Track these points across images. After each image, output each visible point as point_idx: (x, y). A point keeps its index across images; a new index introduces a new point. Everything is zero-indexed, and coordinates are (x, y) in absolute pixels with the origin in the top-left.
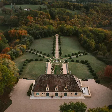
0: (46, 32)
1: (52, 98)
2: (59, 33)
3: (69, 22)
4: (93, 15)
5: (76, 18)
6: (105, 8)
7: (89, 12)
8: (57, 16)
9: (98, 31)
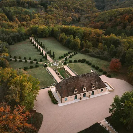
0: (19, 35)
1: (81, 99)
2: (33, 35)
3: (31, 22)
4: (54, 12)
5: (37, 17)
6: (63, 4)
7: (48, 9)
8: (14, 16)
9: (74, 29)
